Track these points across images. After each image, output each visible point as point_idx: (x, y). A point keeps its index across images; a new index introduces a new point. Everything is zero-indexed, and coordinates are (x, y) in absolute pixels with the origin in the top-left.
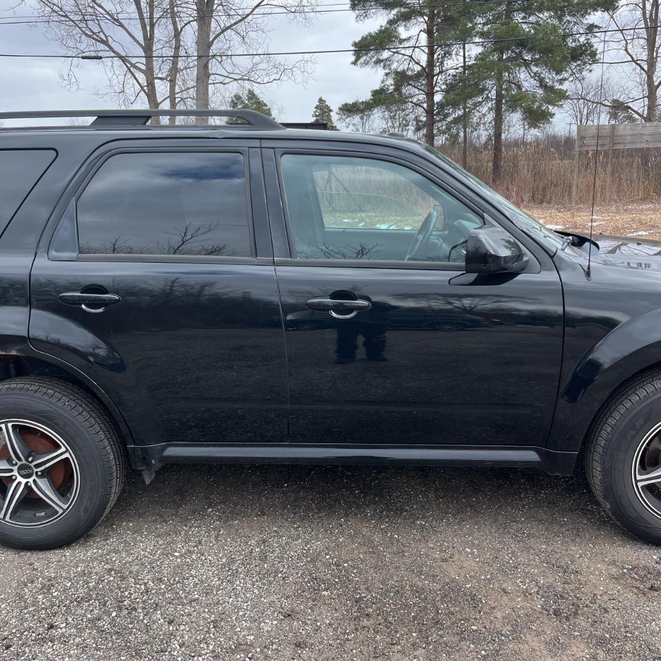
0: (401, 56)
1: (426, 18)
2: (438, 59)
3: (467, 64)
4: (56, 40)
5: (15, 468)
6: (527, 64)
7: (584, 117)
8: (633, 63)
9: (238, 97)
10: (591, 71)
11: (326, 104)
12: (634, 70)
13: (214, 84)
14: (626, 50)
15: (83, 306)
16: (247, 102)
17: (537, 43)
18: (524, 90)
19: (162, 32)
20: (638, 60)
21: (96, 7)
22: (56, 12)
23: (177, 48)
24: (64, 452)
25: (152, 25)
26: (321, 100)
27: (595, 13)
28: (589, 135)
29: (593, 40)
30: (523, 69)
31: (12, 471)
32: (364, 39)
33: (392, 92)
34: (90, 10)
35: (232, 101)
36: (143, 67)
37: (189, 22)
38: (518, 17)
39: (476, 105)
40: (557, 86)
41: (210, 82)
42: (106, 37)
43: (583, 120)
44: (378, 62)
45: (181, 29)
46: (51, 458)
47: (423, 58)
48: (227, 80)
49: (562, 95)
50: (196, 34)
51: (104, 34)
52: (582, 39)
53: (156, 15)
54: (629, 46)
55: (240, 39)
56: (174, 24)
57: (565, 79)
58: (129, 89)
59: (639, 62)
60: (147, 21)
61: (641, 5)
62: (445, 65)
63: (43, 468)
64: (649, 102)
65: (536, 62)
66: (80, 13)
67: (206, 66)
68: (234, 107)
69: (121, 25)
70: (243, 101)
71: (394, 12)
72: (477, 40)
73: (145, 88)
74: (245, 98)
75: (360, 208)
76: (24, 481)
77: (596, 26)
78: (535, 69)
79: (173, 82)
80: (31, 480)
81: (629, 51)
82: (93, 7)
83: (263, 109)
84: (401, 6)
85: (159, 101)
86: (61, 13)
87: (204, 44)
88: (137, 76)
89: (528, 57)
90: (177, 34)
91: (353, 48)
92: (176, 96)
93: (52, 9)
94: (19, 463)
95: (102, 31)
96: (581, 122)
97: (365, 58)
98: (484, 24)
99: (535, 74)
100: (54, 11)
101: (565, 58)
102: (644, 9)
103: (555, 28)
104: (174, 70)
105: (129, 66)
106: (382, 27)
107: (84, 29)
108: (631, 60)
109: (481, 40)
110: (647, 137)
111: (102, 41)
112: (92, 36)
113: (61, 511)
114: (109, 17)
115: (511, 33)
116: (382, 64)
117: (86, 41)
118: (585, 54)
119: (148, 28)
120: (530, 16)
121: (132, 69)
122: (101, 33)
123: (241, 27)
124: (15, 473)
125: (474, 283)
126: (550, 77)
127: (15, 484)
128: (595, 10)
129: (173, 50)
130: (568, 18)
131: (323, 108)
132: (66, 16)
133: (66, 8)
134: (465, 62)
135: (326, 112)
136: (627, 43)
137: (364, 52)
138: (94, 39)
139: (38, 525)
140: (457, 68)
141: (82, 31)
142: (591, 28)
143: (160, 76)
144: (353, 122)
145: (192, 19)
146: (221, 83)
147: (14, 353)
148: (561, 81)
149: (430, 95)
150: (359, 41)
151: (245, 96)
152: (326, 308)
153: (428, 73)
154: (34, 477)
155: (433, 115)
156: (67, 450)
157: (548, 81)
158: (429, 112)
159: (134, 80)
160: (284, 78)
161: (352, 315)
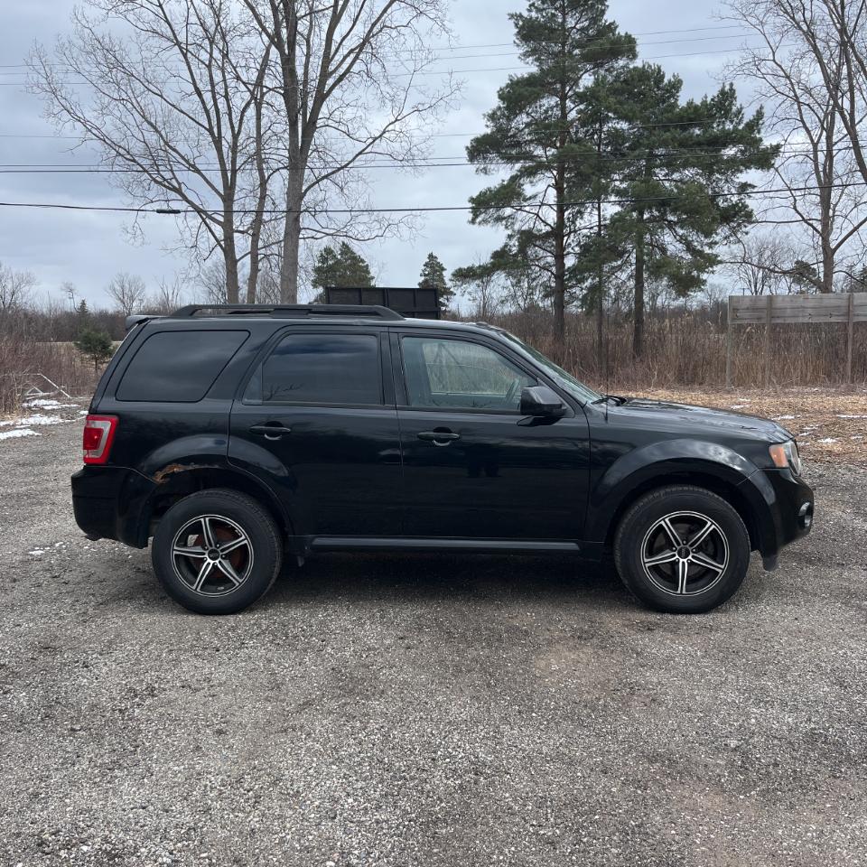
0: (525, 214)
1: (555, 172)
2: (569, 219)
3: (602, 223)
4: (122, 187)
5: (207, 552)
6: (671, 225)
7: (759, 282)
8: (804, 223)
9: (328, 251)
10: (747, 233)
11: (438, 261)
12: (806, 231)
13: (304, 238)
14: (795, 208)
15: (266, 436)
16: (339, 257)
17: (680, 204)
18: (669, 253)
19: (246, 181)
20: (810, 219)
21: (170, 151)
22: (123, 156)
23: (263, 198)
24: (243, 539)
25: (234, 172)
26: (431, 256)
27: (748, 171)
28: (743, 307)
29: (748, 201)
30: (667, 230)
31: (204, 554)
32: (482, 194)
33: (515, 254)
34: (161, 153)
35: (322, 255)
36: (222, 219)
37: (278, 169)
38: (661, 173)
39: (614, 270)
40: (707, 250)
41: (301, 236)
42: (179, 184)
43: (758, 285)
44: (499, 219)
45: (269, 178)
46: (234, 544)
47: (551, 216)
48: (319, 235)
49: (713, 261)
50: (286, 182)
51: (177, 181)
52: (735, 199)
53: (240, 161)
54: (799, 204)
55: (338, 190)
56: (261, 170)
57: (716, 243)
58: (203, 243)
59: (811, 222)
60: (228, 166)
61: (811, 156)
62: (578, 225)
63: (227, 551)
64: (825, 267)
65: (682, 223)
66: (150, 157)
67: (297, 220)
68: (323, 263)
69: (198, 171)
70: (335, 256)
71: (518, 166)
72: (613, 198)
73: (222, 243)
74: (337, 251)
75: (475, 386)
76: (212, 562)
77: (750, 185)
78: (681, 232)
79: (255, 237)
80: (217, 561)
81: (799, 209)
82: (166, 151)
83: (360, 266)
84: (525, 159)
85: (238, 258)
86: (128, 157)
87: (295, 195)
88: (213, 228)
89: (671, 218)
90: (263, 183)
91: (470, 205)
92: (259, 252)
93: (117, 152)
94: (210, 548)
95: (175, 177)
96: (755, 287)
97: (483, 215)
98: (622, 181)
99: (681, 236)
100: (119, 154)
101: (714, 220)
102: (815, 160)
103: (701, 187)
104: (258, 222)
105: (204, 217)
106: (503, 181)
107: (154, 176)
108: (801, 219)
109: (617, 199)
110: (810, 311)
111: (174, 189)
112: (164, 183)
113: (237, 584)
114: (184, 163)
115: (652, 192)
116: (504, 222)
117: (155, 188)
118: (737, 216)
119: (229, 175)
120: (673, 173)
121: (208, 221)
122: (174, 180)
123: (339, 177)
124: (206, 556)
125: (531, 425)
126: (698, 240)
127: (206, 564)
128: (748, 167)
129: (258, 200)
130: (718, 176)
131: (433, 266)
132: (134, 161)
133: (134, 151)
134: (600, 221)
135: (437, 271)
136: (795, 200)
137: (482, 210)
138: (165, 186)
139: (219, 594)
140: (591, 228)
141: (151, 177)
142: (744, 188)
143: (241, 229)
144: (469, 290)
145: (281, 166)
146: (313, 237)
147: (217, 467)
148: (711, 245)
149: (560, 257)
150: (477, 197)
151: (337, 249)
152: (431, 439)
153: (558, 233)
154: (220, 559)
155: (563, 281)
156: (246, 539)
157: (696, 244)
158: (559, 277)
159: (210, 234)
160: (388, 234)
161: (448, 444)
